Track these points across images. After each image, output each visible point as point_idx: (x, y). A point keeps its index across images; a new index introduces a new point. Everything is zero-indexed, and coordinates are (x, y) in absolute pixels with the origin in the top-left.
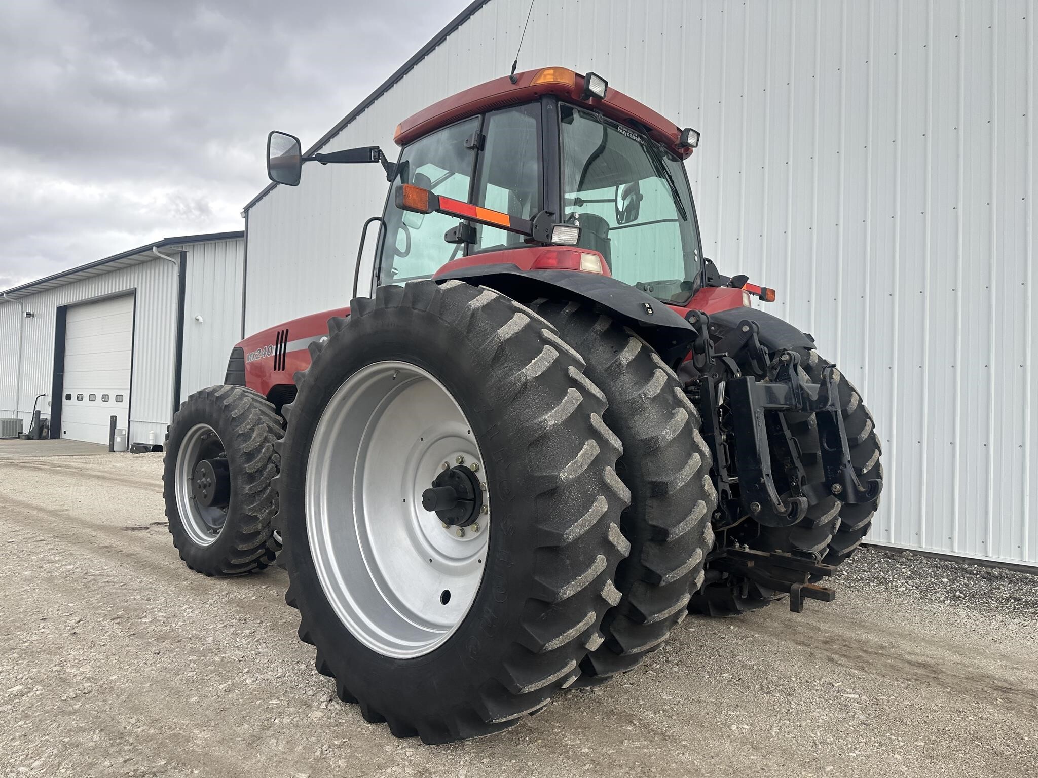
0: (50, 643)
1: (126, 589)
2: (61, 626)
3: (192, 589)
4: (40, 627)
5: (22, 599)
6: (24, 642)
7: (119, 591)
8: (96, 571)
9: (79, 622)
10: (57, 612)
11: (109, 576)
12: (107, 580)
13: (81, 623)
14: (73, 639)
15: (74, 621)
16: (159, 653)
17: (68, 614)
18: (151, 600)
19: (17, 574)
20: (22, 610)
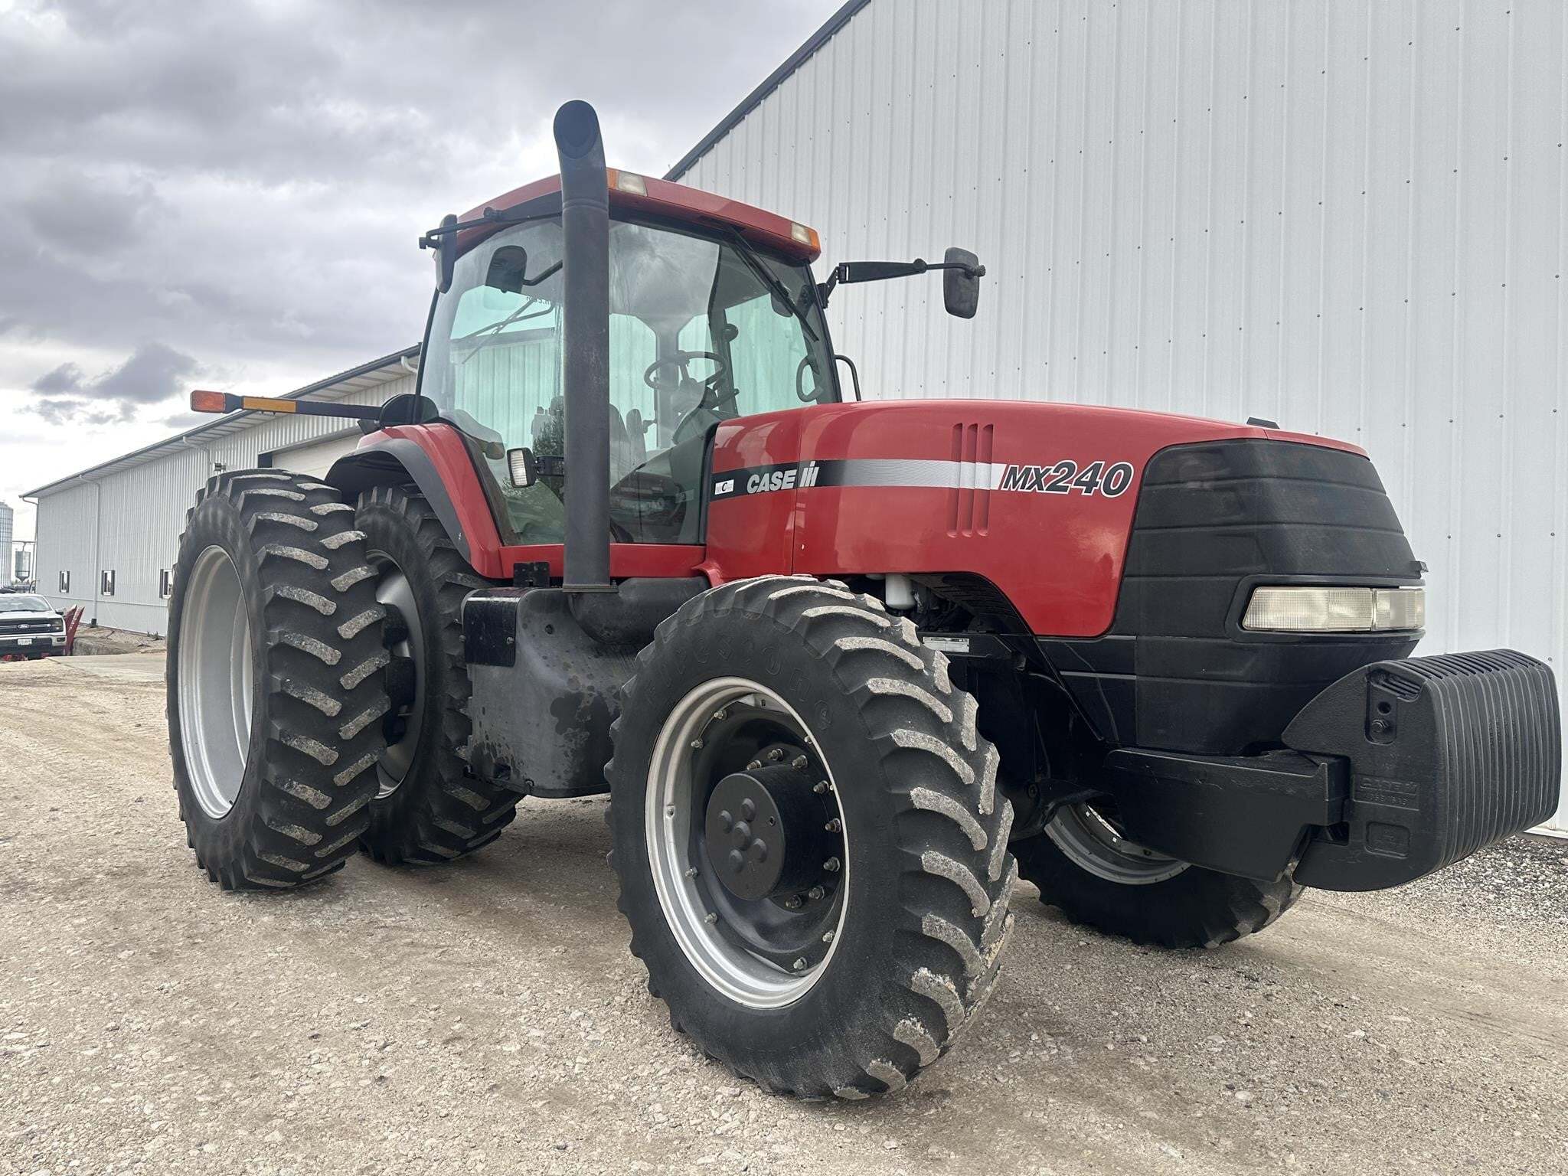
0: (340, 1104)
1: (450, 962)
2: (352, 1057)
3: (572, 966)
4: (314, 1059)
5: (267, 982)
6: (289, 1098)
7: (439, 968)
8: (386, 917)
9: (385, 1046)
10: (337, 1020)
11: (411, 930)
12: (409, 940)
13: (388, 1049)
14: (380, 1091)
15: (373, 1044)
16: (566, 1147)
17: (359, 1025)
18: (505, 994)
19: (250, 922)
20: (271, 1010)
